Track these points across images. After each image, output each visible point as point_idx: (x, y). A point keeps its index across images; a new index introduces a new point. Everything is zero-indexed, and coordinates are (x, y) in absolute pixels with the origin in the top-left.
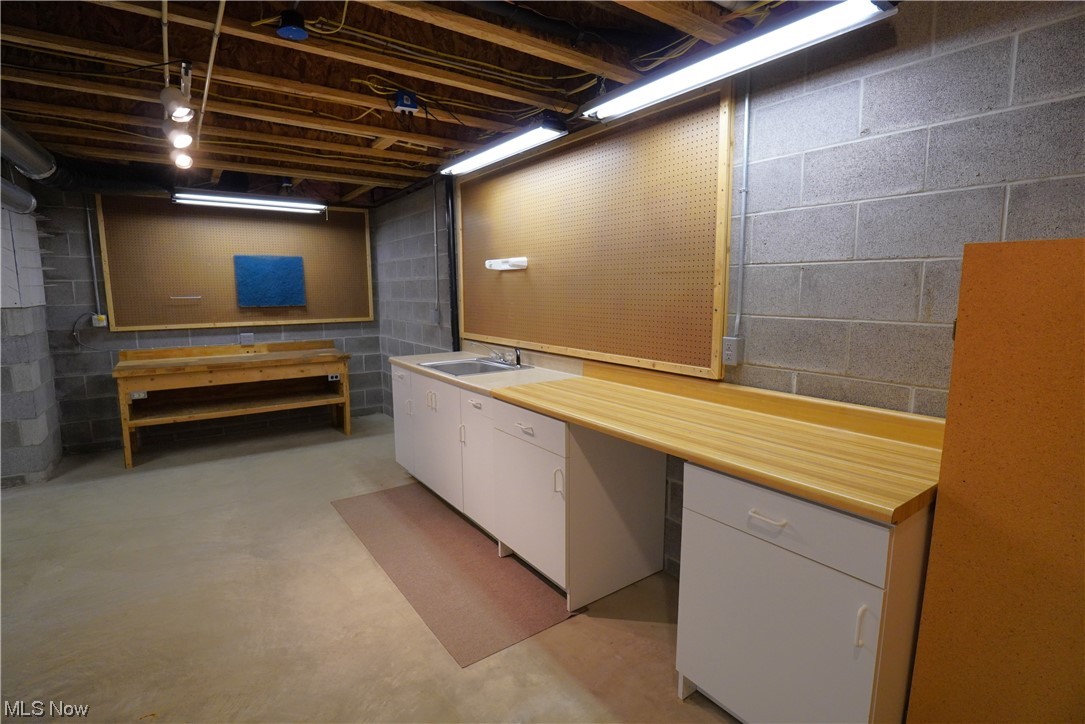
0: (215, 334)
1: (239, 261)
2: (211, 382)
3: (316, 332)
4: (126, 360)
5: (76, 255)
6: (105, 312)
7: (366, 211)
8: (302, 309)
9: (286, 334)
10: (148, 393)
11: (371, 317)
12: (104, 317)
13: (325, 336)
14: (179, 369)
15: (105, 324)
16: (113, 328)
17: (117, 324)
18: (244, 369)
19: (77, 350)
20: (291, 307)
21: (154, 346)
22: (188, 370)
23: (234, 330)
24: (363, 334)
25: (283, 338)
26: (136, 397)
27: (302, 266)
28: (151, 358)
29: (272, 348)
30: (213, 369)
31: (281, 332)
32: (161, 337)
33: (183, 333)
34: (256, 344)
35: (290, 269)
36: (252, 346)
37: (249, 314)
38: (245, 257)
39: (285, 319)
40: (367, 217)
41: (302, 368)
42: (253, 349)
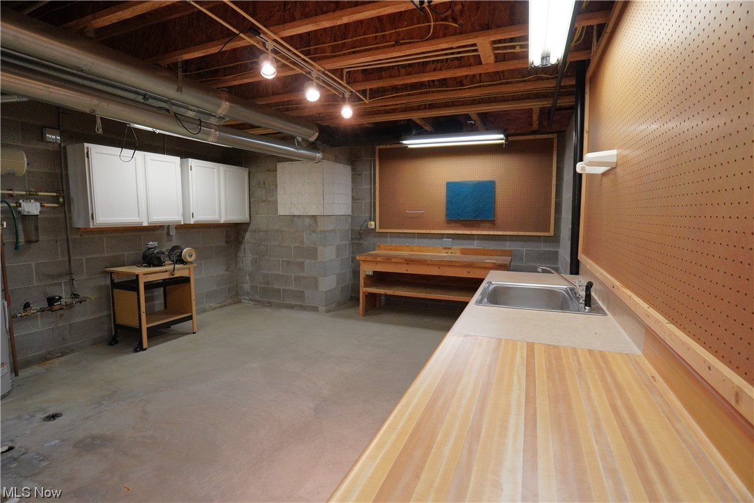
0: (431, 238)
1: (450, 186)
2: (407, 270)
3: (501, 243)
4: (380, 249)
5: (365, 186)
6: (375, 221)
7: (555, 136)
8: (492, 223)
9: (478, 241)
10: (374, 272)
11: (551, 233)
12: (373, 223)
13: (508, 246)
14: (388, 259)
15: (373, 227)
16: (378, 230)
17: (380, 228)
18: (428, 265)
19: (362, 242)
20: (484, 221)
21: (396, 242)
22: (394, 260)
23: (442, 236)
24: (543, 247)
25: (475, 245)
26: (367, 273)
27: (495, 188)
28: (391, 250)
29: (464, 252)
30: (409, 261)
31: (474, 239)
32: (401, 237)
33: (412, 235)
34: (454, 247)
35: (486, 190)
36: (450, 249)
37: (453, 225)
38: (453, 183)
39: (477, 230)
40: (555, 142)
41: (469, 270)
42: (451, 251)
